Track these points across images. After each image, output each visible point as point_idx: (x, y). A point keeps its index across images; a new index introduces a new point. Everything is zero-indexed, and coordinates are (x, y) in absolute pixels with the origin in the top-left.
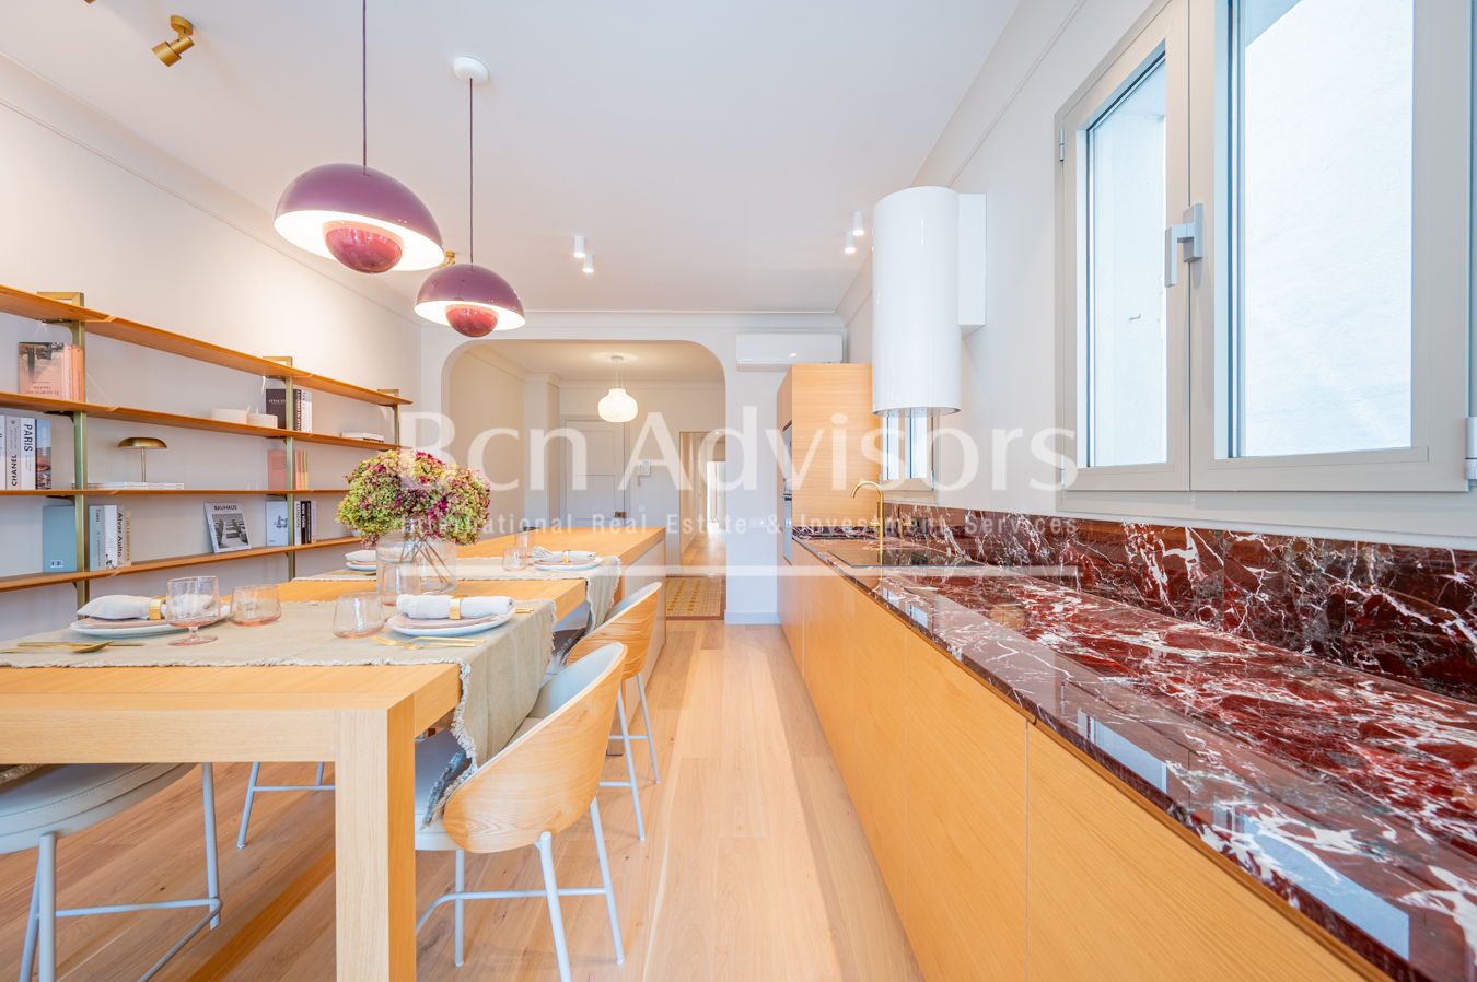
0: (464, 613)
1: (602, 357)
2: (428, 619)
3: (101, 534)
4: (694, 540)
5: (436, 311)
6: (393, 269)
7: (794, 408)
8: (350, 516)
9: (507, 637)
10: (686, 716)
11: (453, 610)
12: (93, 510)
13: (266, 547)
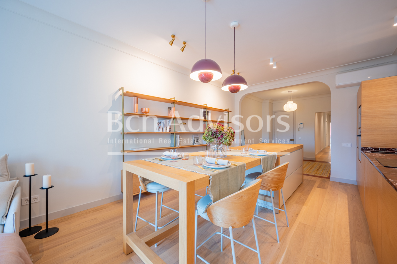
0: (218, 163)
1: (285, 92)
2: (211, 163)
3: (177, 140)
4: (323, 150)
5: (226, 88)
6: (211, 81)
7: (362, 99)
8: (204, 138)
9: (227, 171)
10: (304, 208)
11: (216, 162)
12: (176, 136)
13: (203, 144)
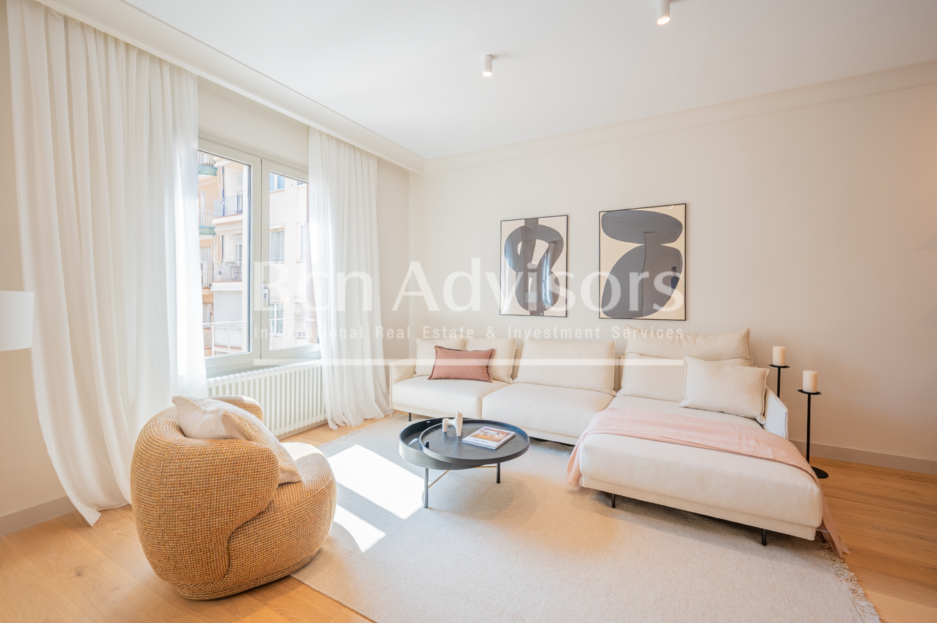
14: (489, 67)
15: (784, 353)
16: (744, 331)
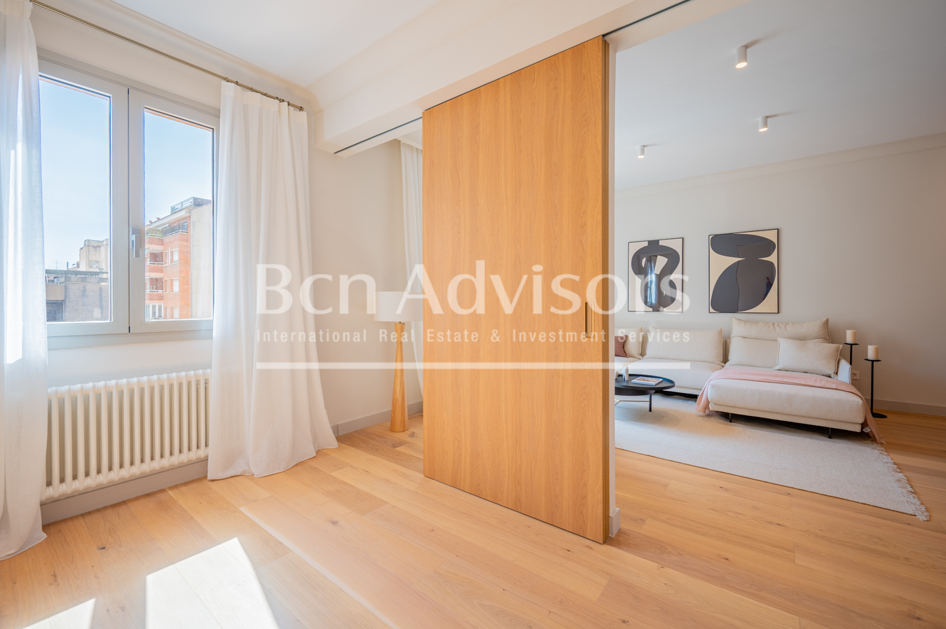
14: (643, 153)
15: (855, 335)
16: (824, 319)
